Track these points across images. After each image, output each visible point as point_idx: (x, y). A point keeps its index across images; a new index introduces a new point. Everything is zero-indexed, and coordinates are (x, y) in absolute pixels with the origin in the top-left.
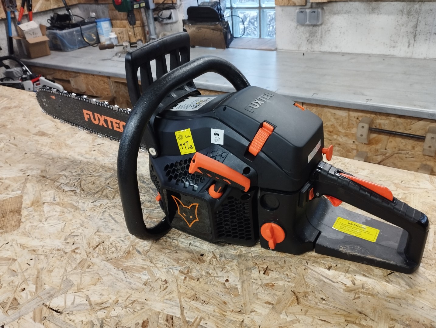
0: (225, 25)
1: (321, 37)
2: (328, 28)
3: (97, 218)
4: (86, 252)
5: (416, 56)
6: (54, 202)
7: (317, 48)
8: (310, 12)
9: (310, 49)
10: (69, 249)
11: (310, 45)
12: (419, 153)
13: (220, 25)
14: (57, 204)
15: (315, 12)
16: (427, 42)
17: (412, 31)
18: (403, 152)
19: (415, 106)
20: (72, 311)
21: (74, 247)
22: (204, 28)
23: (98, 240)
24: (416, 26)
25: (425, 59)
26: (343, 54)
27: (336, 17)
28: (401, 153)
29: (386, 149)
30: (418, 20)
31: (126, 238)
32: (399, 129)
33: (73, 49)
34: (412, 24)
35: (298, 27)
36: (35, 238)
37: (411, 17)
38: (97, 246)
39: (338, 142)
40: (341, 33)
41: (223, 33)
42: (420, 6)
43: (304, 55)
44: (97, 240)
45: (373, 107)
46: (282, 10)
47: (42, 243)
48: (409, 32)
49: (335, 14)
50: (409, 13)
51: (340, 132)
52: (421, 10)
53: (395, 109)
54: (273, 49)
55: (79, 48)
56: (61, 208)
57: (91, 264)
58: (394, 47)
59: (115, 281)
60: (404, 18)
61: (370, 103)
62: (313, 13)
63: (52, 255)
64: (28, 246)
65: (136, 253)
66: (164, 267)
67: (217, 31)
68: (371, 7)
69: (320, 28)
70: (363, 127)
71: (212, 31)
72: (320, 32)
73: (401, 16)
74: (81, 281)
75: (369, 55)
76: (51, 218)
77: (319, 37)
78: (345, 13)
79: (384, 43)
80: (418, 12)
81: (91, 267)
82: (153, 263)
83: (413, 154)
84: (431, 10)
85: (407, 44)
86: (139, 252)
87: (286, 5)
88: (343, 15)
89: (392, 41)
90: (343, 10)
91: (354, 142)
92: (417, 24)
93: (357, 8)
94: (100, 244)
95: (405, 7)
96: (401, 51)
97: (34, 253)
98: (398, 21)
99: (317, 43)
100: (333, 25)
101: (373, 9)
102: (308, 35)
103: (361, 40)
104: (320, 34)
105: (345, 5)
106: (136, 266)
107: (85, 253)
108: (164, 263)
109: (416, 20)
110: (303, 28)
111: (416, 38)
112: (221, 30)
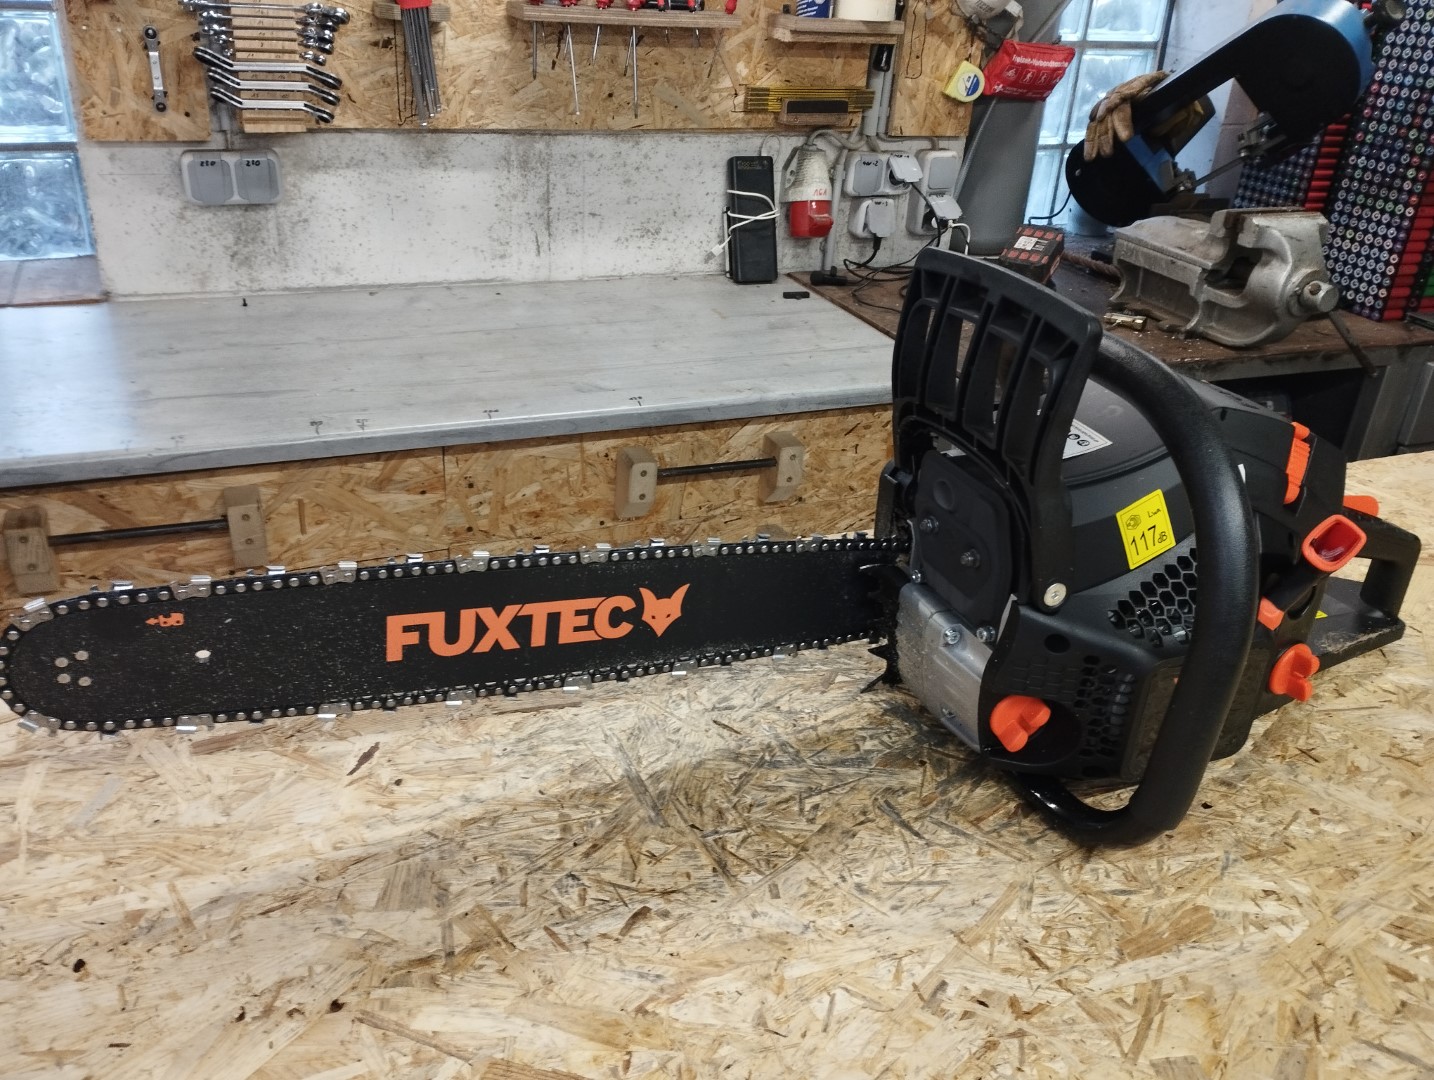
1: (281, 243)
2: (300, 214)
5: (559, 275)
7: (270, 277)
8: (238, 165)
9: (248, 283)
11: (243, 270)
12: (750, 503)
15: (257, 163)
16: (579, 236)
17: (540, 211)
18: (717, 512)
24: (546, 199)
25: (581, 281)
26: (373, 290)
27: (319, 177)
28: (714, 517)
29: (680, 518)
30: (548, 181)
32: (706, 456)
34: (536, 192)
35: (188, 214)
37: (531, 175)
40: (344, 225)
42: (548, 145)
43: (245, 305)
46: (112, 158)
48: (532, 213)
49: (315, 168)
50: (524, 165)
52: (550, 155)
53: (709, 409)
54: (94, 296)
58: (502, 257)
60: (516, 178)
61: (648, 406)
62: (253, 167)
68: (421, 149)
69: (271, 213)
70: (644, 473)
72: (271, 225)
73: (505, 172)
75: (449, 286)
77: (273, 241)
78: (348, 166)
79: (475, 248)
80: (545, 161)
83: (738, 511)
84: (574, 156)
85: (535, 247)
87: (136, 138)
88: (341, 171)
89: (494, 240)
90: (338, 157)
91: (602, 523)
92: (548, 192)
93: (382, 151)
95: (512, 149)
96: (522, 265)
98: (500, 187)
99: (269, 264)
100: (314, 203)
101: (430, 155)
102: (230, 238)
103: (412, 245)
104: (274, 232)
105: (343, 141)
109: (543, 181)
110: (208, 216)
111: (553, 230)
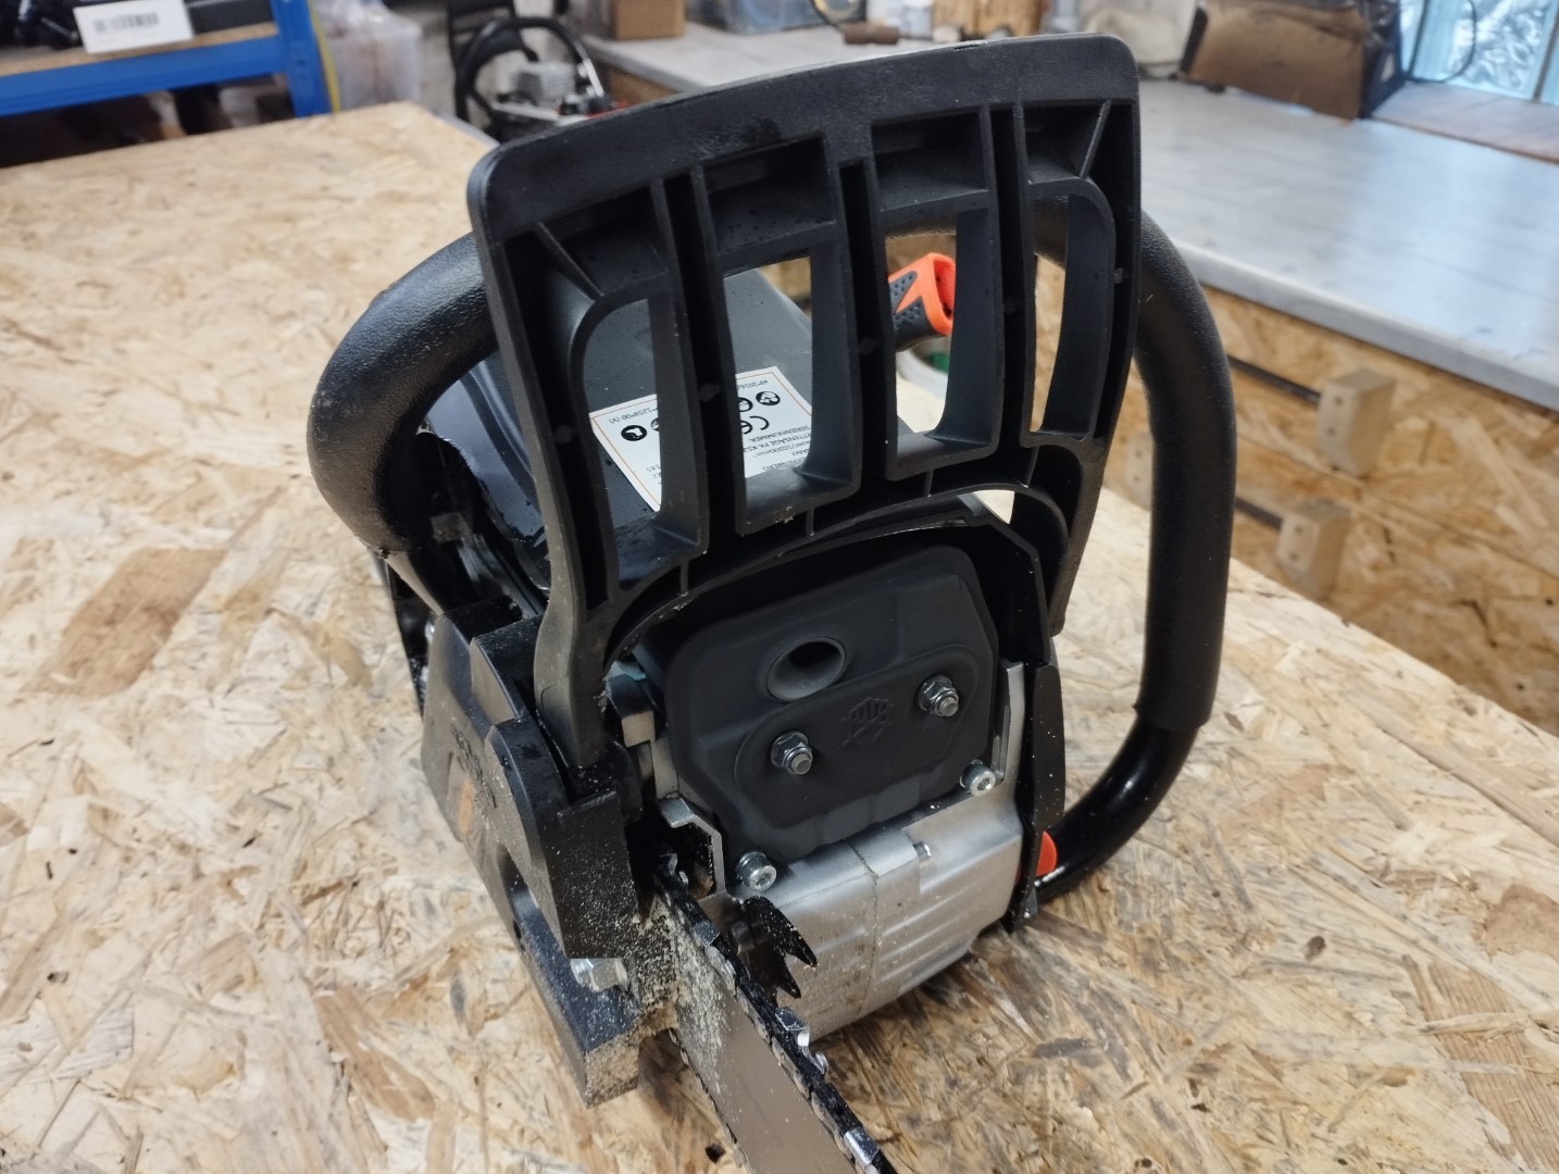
0: (1381, 15)
3: (403, 754)
4: (268, 905)
6: (306, 621)
10: (220, 860)
13: (1362, 13)
14: (306, 633)
21: (244, 858)
22: (1284, 15)
23: (344, 859)
31: (455, 897)
33: (762, 29)
36: (148, 756)
38: (324, 892)
41: (1365, 50)
44: (339, 859)
47: (148, 792)
55: (788, 29)
56: (311, 654)
57: (248, 976)
59: (282, 1112)
63: (146, 865)
64: (101, 786)
65: (448, 999)
66: (514, 1140)
67: (1340, 35)
71: (1316, 35)
74: (166, 1043)
76: (250, 686)
81: (239, 991)
82: (481, 1093)
86: (459, 1000)
94: (339, 885)
97: (99, 823)
106: (405, 1076)
107: (260, 910)
108: (522, 1116)
112: (1357, 37)
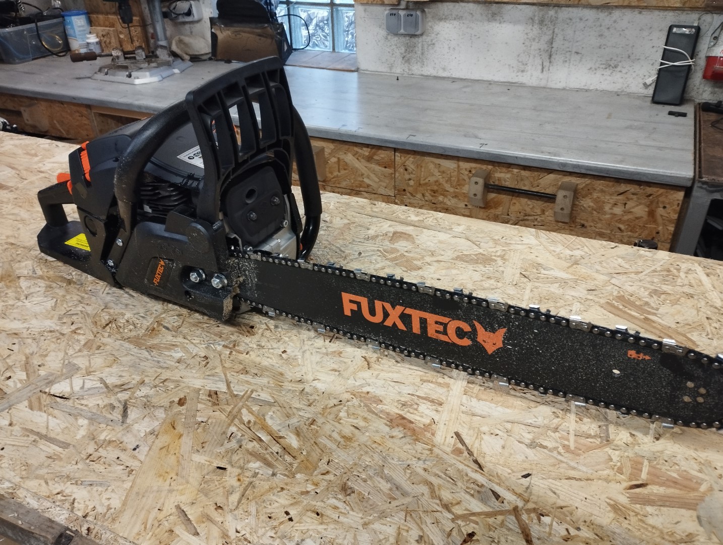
0: (278, 29)
1: (422, 54)
2: (432, 41)
3: (103, 293)
4: (93, 332)
5: (552, 85)
6: (35, 275)
7: (417, 69)
8: (404, 15)
9: (407, 70)
10: (66, 330)
11: (406, 65)
12: (551, 218)
13: (271, 29)
14: (39, 278)
15: (412, 15)
16: (567, 64)
17: (547, 49)
18: (530, 218)
19: (542, 152)
20: (83, 396)
21: (73, 327)
22: (245, 32)
23: (107, 317)
24: (551, 42)
25: (564, 89)
26: (454, 80)
27: (442, 24)
28: (528, 220)
29: (508, 215)
30: (553, 32)
31: (148, 313)
32: (525, 185)
33: (23, 60)
34: (546, 38)
35: (389, 37)
36: (15, 319)
37: (545, 28)
38: (107, 325)
39: (446, 206)
40: (449, 48)
41: (276, 41)
42: (556, 12)
43: (398, 79)
44: (105, 317)
45: (489, 154)
46: (365, 11)
47: (26, 325)
48: (542, 49)
49: (441, 19)
50: (542, 22)
51: (447, 191)
52: (557, 18)
53: (516, 157)
54: (353, 69)
55: (33, 59)
56: (46, 282)
57: (101, 345)
58: (523, 71)
59: (138, 360)
60: (535, 30)
61: (484, 149)
62: (410, 17)
63: (43, 338)
64: (6, 330)
65: (164, 329)
66: (203, 343)
67: (266, 37)
68: (490, 12)
69: (420, 39)
70: (476, 183)
71: (258, 38)
72: (420, 45)
73: (531, 26)
74: (90, 363)
75: (490, 83)
76: (34, 295)
77: (419, 52)
78: (455, 19)
79: (509, 65)
80: (553, 21)
81: (102, 348)
82: (188, 340)
83: (543, 221)
84: (571, 19)
85: (540, 67)
86: (167, 328)
87: (370, 2)
88: (452, 22)
89: (519, 62)
90: (451, 15)
91: (466, 205)
92: (553, 38)
93: (471, 12)
94: (110, 322)
95: (536, 13)
96: (532, 77)
97: (17, 336)
98: (527, 34)
99: (417, 63)
100: (438, 36)
101: (494, 15)
102: (403, 50)
103: (478, 60)
104: (420, 48)
105: (454, 7)
106: (165, 344)
107: (91, 333)
108: (202, 339)
109: (551, 32)
110: (396, 38)
111: (552, 59)
112: (272, 37)
